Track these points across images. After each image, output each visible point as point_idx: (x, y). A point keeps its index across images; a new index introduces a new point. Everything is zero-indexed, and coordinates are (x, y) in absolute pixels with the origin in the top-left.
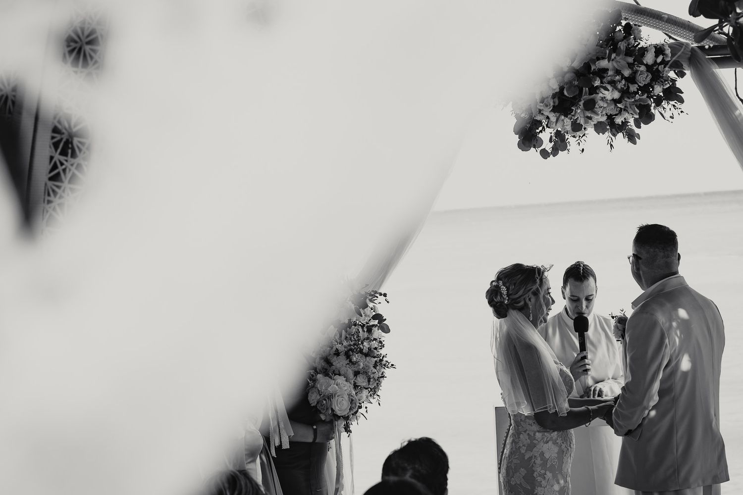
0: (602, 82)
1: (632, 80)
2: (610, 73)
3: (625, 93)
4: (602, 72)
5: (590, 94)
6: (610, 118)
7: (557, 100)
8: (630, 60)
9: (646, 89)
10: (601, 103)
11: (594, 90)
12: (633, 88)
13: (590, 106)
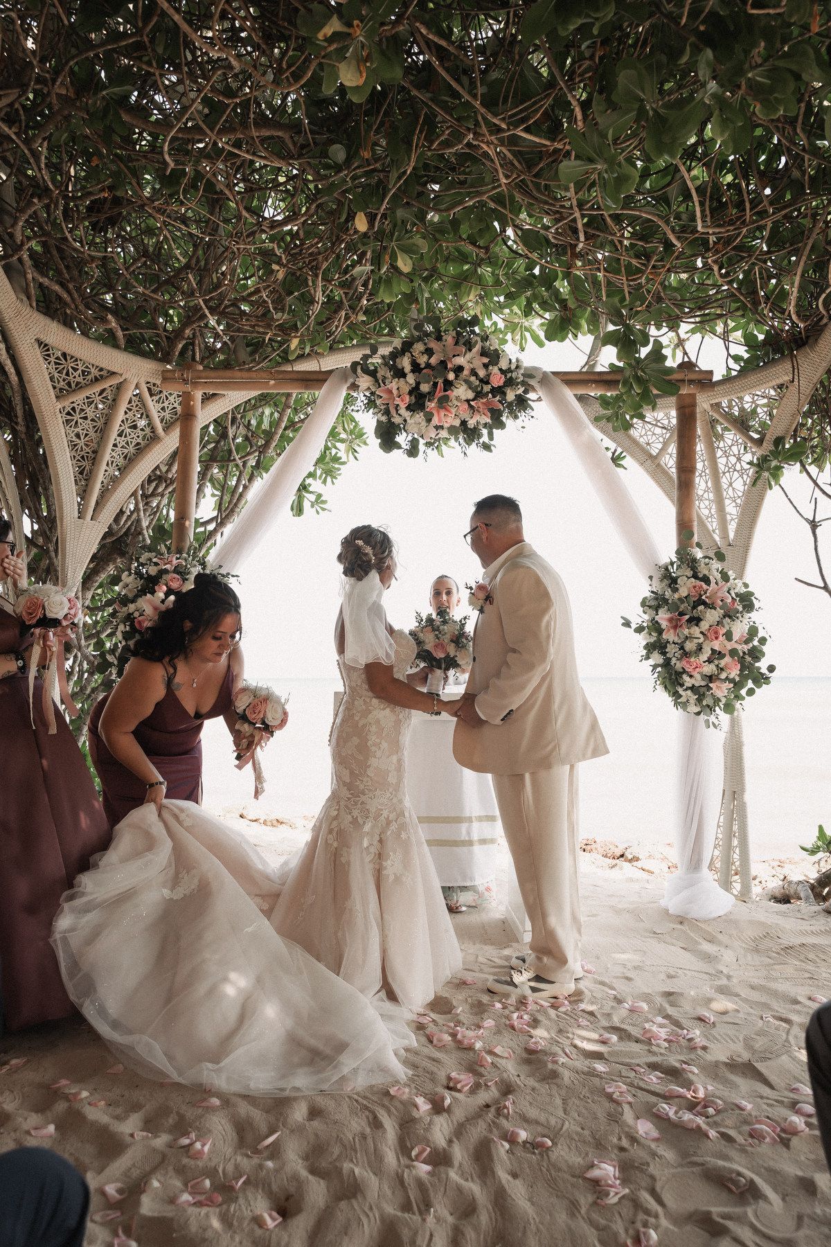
0: (456, 379)
1: (485, 381)
2: (466, 372)
3: (479, 395)
4: (459, 369)
5: (445, 390)
6: (464, 423)
7: (413, 398)
8: (486, 360)
9: (499, 391)
10: (456, 403)
11: (448, 385)
12: (487, 388)
13: (443, 402)
